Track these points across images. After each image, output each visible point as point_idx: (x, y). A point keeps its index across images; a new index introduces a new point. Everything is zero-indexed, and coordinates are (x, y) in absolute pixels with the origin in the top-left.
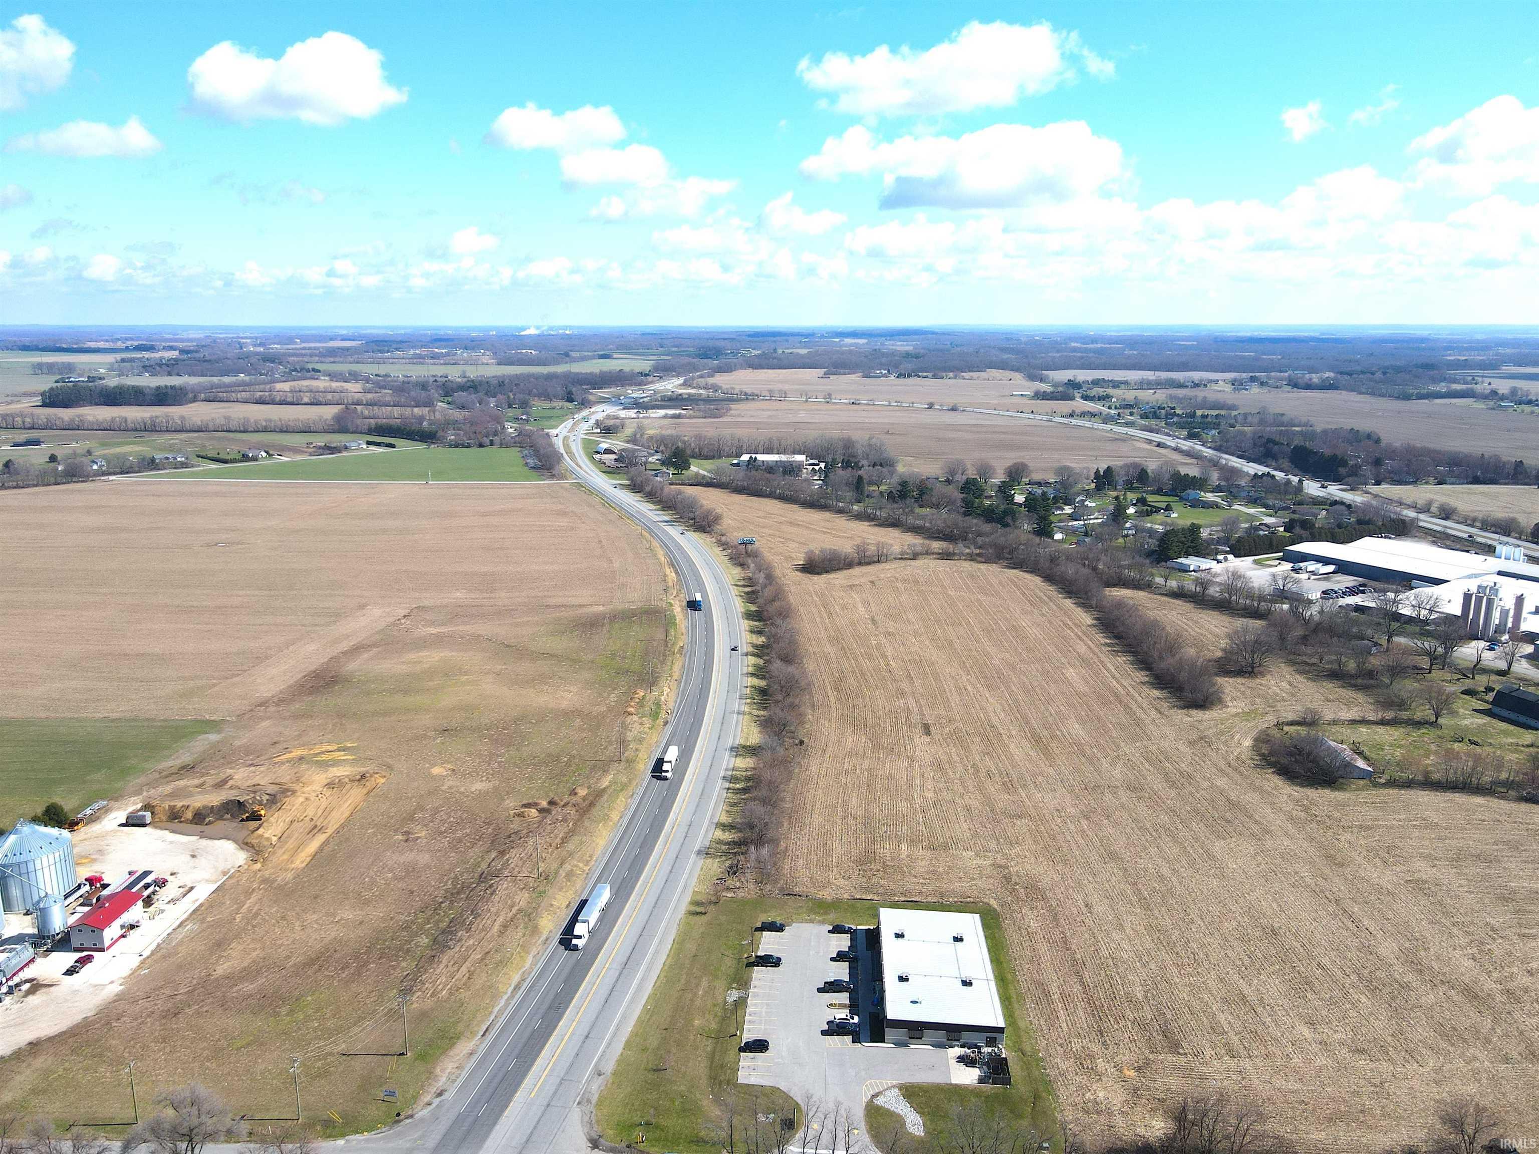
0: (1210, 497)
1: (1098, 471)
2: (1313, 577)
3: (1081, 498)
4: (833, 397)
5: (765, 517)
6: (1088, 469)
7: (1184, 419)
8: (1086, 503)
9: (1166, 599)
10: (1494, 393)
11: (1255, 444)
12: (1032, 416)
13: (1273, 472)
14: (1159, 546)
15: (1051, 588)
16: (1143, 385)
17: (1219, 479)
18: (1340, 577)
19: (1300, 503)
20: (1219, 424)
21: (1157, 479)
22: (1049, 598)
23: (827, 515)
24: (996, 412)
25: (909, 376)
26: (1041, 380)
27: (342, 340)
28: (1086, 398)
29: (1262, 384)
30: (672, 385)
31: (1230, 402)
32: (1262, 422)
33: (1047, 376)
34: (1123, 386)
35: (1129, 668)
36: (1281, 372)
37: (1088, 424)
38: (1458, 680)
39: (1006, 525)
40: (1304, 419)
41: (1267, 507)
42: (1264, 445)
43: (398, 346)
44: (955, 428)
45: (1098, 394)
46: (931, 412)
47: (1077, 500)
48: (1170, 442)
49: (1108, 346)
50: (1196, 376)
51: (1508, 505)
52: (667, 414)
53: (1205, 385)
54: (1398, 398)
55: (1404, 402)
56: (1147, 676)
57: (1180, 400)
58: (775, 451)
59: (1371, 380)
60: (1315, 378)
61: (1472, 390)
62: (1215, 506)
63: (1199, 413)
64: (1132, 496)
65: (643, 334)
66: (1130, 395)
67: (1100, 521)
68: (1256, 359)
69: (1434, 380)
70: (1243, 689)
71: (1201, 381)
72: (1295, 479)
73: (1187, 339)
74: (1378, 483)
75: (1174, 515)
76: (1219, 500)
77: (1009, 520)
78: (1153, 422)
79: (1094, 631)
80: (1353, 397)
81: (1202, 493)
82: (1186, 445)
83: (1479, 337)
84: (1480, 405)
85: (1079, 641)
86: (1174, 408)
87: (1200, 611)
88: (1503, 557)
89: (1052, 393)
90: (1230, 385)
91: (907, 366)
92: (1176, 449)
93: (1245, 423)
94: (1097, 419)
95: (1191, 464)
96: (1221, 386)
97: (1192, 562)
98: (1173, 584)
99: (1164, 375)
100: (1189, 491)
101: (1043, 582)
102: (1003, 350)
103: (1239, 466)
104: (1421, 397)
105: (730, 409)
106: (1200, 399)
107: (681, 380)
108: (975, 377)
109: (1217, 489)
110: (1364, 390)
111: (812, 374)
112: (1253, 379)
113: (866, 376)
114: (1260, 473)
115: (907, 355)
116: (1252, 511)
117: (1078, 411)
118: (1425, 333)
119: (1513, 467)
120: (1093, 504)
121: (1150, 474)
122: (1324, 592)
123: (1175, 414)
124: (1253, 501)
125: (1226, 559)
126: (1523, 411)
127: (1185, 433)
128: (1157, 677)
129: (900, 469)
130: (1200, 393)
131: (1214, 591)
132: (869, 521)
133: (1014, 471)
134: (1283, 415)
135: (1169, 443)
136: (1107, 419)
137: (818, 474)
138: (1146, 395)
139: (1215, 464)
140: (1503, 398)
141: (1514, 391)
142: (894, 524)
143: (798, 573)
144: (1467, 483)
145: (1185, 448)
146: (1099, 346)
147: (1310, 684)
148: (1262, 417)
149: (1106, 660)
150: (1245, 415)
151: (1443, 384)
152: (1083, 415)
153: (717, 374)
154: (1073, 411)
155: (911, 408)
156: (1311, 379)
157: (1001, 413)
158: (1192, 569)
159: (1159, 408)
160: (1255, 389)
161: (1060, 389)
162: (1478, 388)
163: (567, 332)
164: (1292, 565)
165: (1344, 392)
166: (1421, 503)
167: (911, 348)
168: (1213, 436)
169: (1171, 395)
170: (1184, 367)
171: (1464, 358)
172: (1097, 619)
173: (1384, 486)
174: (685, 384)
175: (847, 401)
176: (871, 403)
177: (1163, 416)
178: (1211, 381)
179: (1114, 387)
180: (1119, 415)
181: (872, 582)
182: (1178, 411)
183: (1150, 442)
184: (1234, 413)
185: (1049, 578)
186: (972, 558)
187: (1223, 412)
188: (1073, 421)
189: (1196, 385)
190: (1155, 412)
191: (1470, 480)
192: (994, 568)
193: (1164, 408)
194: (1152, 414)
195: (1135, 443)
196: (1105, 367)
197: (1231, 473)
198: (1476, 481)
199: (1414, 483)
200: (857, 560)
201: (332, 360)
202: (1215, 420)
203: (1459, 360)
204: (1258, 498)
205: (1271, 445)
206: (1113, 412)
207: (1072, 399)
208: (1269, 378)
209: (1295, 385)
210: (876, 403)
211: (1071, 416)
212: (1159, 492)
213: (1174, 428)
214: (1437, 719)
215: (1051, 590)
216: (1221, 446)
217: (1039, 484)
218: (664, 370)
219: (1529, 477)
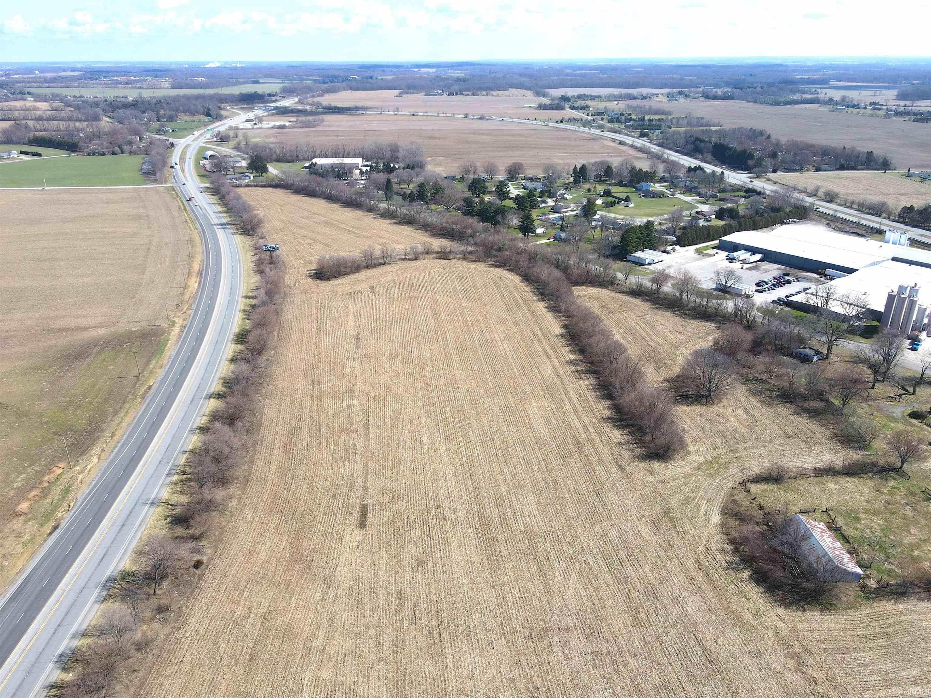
0: (658, 187)
1: (575, 168)
2: (746, 266)
3: (562, 192)
4: (400, 110)
5: (307, 218)
6: (568, 165)
7: (637, 123)
8: (565, 196)
9: (626, 298)
10: (831, 100)
11: (687, 142)
12: (534, 122)
13: (703, 165)
14: (621, 242)
15: (527, 289)
16: (611, 98)
17: (664, 172)
18: (766, 266)
19: (723, 191)
20: (660, 127)
21: (619, 174)
22: (525, 301)
23: (359, 213)
24: (510, 120)
25: (456, 94)
26: (544, 96)
27: (72, 71)
28: (572, 108)
29: (686, 96)
30: (289, 102)
31: (667, 109)
32: (689, 124)
33: (548, 93)
34: (597, 99)
35: (591, 395)
36: (697, 88)
37: (572, 127)
38: (901, 395)
39: (496, 223)
40: (716, 121)
41: (699, 195)
42: (694, 143)
43: (106, 75)
44: (480, 132)
45: (581, 104)
46: (466, 120)
47: (558, 194)
48: (629, 140)
49: (589, 72)
50: (645, 91)
51: (869, 188)
52: (274, 126)
53: (650, 98)
54: (772, 104)
55: (776, 107)
56: (609, 408)
57: (634, 108)
58: (341, 155)
59: (754, 93)
60: (720, 92)
61: (818, 98)
62: (661, 195)
63: (647, 117)
64: (600, 188)
65: (288, 67)
66: (601, 105)
67: (575, 213)
68: (682, 79)
69: (793, 92)
70: (702, 423)
71: (648, 94)
72: (718, 170)
73: (638, 67)
74: (775, 171)
75: (632, 205)
76: (664, 190)
77: (499, 218)
78: (616, 126)
79: (561, 342)
80: (743, 104)
81: (652, 184)
82: (640, 142)
83: (809, 63)
84: (825, 109)
85: (545, 360)
86: (630, 114)
87: (656, 311)
88: (891, 242)
89: (551, 105)
90: (666, 97)
91: (455, 88)
92: (632, 146)
93: (678, 125)
94: (578, 124)
95: (643, 158)
96: (660, 98)
97: (646, 255)
98: (633, 280)
99: (624, 91)
100: (643, 183)
101: (522, 282)
102: (521, 75)
103: (677, 159)
104: (786, 103)
105: (323, 121)
106: (647, 107)
107: (296, 100)
108: (500, 95)
109: (663, 180)
110: (750, 99)
111: (392, 94)
112: (680, 93)
113: (427, 95)
114: (693, 167)
115: (458, 80)
116: (689, 199)
117: (566, 118)
118: (778, 62)
119: (865, 156)
120: (571, 197)
121: (614, 170)
122: (758, 284)
123: (631, 119)
124: (690, 190)
125: (674, 250)
126: (852, 112)
127: (638, 133)
128: (618, 409)
129: (429, 168)
130: (646, 104)
131: (667, 288)
132: (391, 219)
133: (513, 169)
134: (702, 118)
135: (627, 142)
136: (586, 124)
137: (365, 175)
138: (613, 106)
139: (659, 157)
140: (837, 103)
141: (844, 99)
142: (409, 221)
143: (310, 280)
144: (836, 170)
145: (638, 145)
146: (583, 72)
147: (765, 410)
148: (689, 121)
149: (568, 384)
150: (678, 119)
151: (798, 94)
152: (570, 120)
153: (326, 94)
154: (563, 118)
155: (453, 119)
156: (716, 92)
157: (515, 120)
158: (647, 263)
159: (621, 115)
160: (682, 100)
161: (556, 102)
162: (821, 96)
163: (238, 65)
164: (726, 253)
165: (738, 101)
166: (810, 189)
167: (463, 75)
168: (657, 135)
169: (628, 105)
170: (637, 85)
171: (807, 77)
172: (565, 327)
173: (779, 174)
174: (300, 102)
175: (409, 114)
176: (426, 114)
177: (623, 121)
178: (654, 95)
179: (591, 100)
180: (594, 120)
181: (372, 288)
182: (634, 117)
183: (614, 140)
184: (670, 117)
185: (527, 278)
186: (465, 257)
187: (663, 117)
188: (561, 126)
189: (645, 98)
190: (618, 118)
191: (838, 166)
192: (482, 267)
193: (624, 115)
194: (616, 119)
195: (603, 141)
196: (586, 86)
197: (672, 166)
198: (842, 168)
199: (800, 170)
200: (364, 264)
201: (47, 85)
202: (658, 123)
203: (804, 78)
204: (693, 188)
205: (698, 143)
206: (590, 118)
207: (563, 108)
208: (690, 92)
209: (707, 96)
210: (429, 114)
211: (562, 121)
212: (620, 184)
213: (630, 130)
214: (902, 465)
215: (527, 290)
216: (663, 143)
217: (532, 179)
218: (288, 92)
219: (876, 163)
